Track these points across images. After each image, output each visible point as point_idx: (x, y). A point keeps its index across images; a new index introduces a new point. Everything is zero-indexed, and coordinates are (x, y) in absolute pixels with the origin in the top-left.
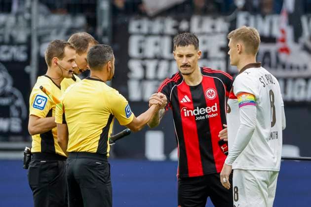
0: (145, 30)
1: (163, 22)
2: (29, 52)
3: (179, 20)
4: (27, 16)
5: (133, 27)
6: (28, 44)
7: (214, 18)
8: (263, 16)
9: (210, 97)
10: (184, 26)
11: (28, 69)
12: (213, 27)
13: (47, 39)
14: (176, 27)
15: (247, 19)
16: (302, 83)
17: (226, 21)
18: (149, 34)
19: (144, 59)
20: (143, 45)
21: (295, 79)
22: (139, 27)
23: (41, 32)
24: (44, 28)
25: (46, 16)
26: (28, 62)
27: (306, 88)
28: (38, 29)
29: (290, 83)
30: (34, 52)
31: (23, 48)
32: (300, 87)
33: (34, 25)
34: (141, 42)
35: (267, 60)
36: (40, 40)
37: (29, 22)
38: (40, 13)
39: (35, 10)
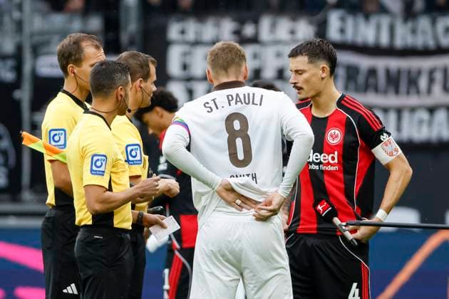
0: (191, 36)
1: (218, 25)
2: (18, 69)
3: (242, 22)
4: (16, 15)
5: (174, 31)
6: (18, 57)
7: (294, 19)
8: (367, 17)
9: (331, 141)
10: (249, 30)
11: (17, 94)
12: (293, 32)
13: (45, 50)
14: (237, 33)
15: (343, 19)
16: (425, 115)
17: (311, 23)
18: (197, 43)
19: (189, 79)
20: (188, 60)
21: (413, 110)
22: (183, 32)
23: (37, 39)
24: (41, 33)
25: (44, 15)
26: (17, 84)
27: (430, 123)
28: (32, 35)
29: (406, 116)
30: (27, 68)
31: (10, 63)
32: (421, 122)
33: (27, 29)
34: (185, 54)
35: (371, 81)
36: (36, 51)
37: (19, 25)
38: (34, 11)
39: (27, 7)
